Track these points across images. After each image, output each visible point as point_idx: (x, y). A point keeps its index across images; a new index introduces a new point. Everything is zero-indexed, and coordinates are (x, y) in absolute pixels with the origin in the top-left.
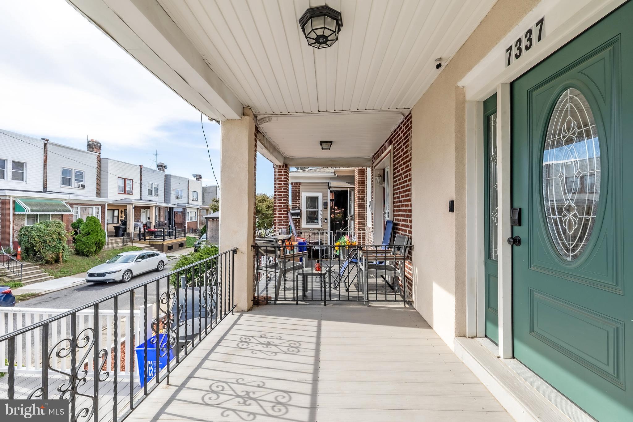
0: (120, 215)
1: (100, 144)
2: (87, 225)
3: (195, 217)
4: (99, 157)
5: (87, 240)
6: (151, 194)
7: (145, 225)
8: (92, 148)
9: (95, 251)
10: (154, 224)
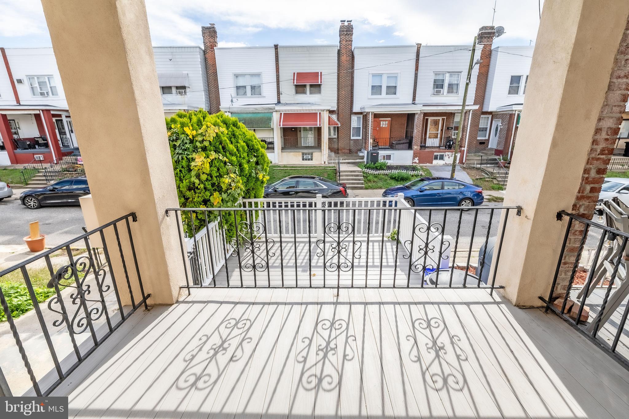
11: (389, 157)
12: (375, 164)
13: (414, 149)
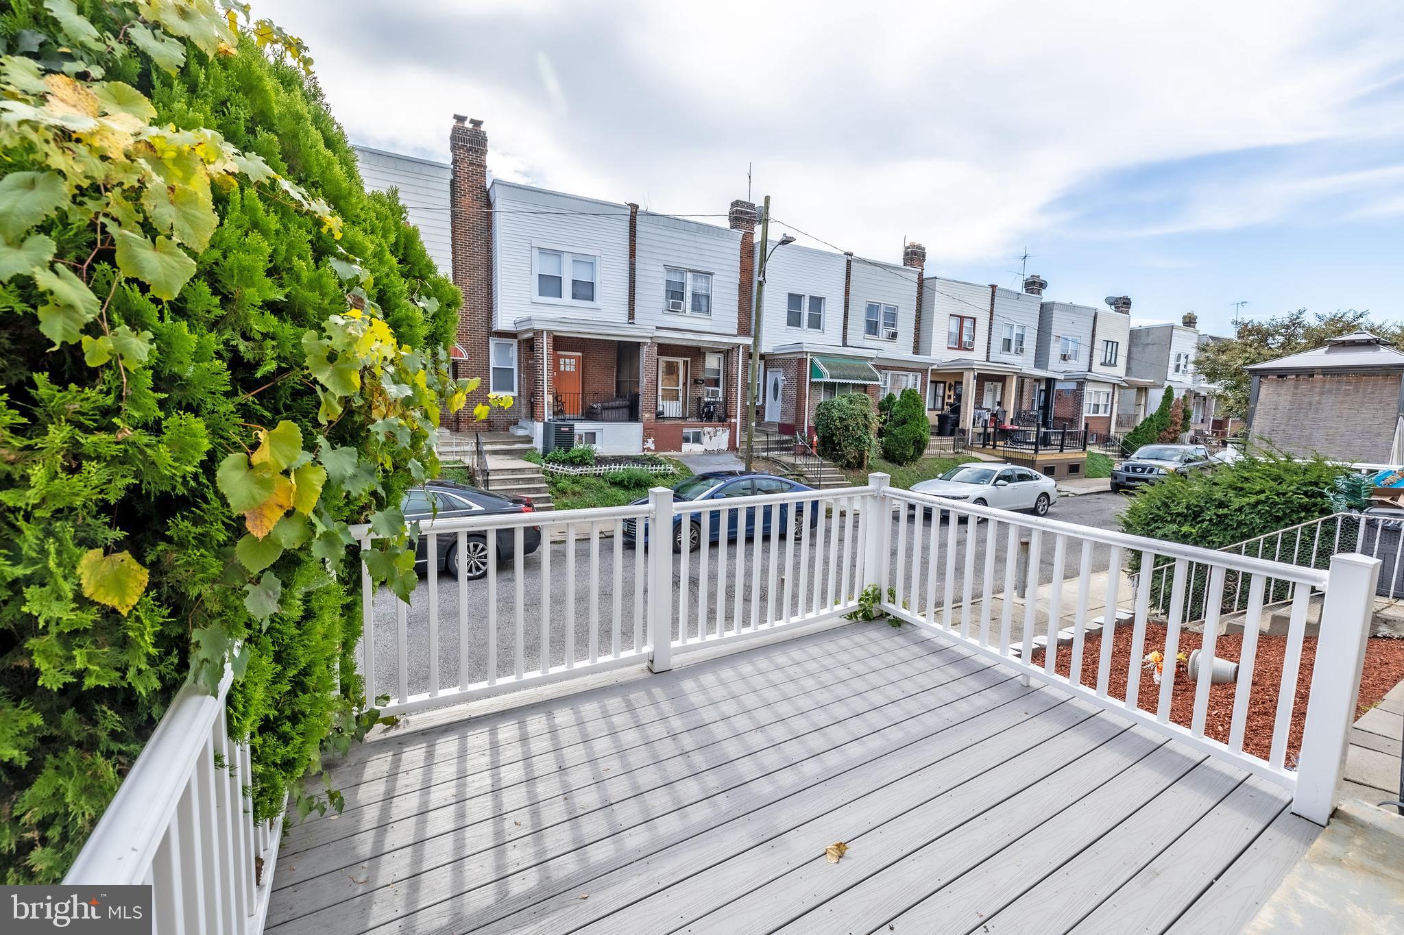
0: (947, 393)
1: (924, 249)
2: (904, 405)
3: (1106, 406)
4: (921, 275)
5: (902, 433)
6: (1009, 350)
7: (994, 415)
8: (912, 259)
9: (912, 457)
10: (1011, 417)
11: (591, 437)
12: (567, 451)
13: (644, 419)
